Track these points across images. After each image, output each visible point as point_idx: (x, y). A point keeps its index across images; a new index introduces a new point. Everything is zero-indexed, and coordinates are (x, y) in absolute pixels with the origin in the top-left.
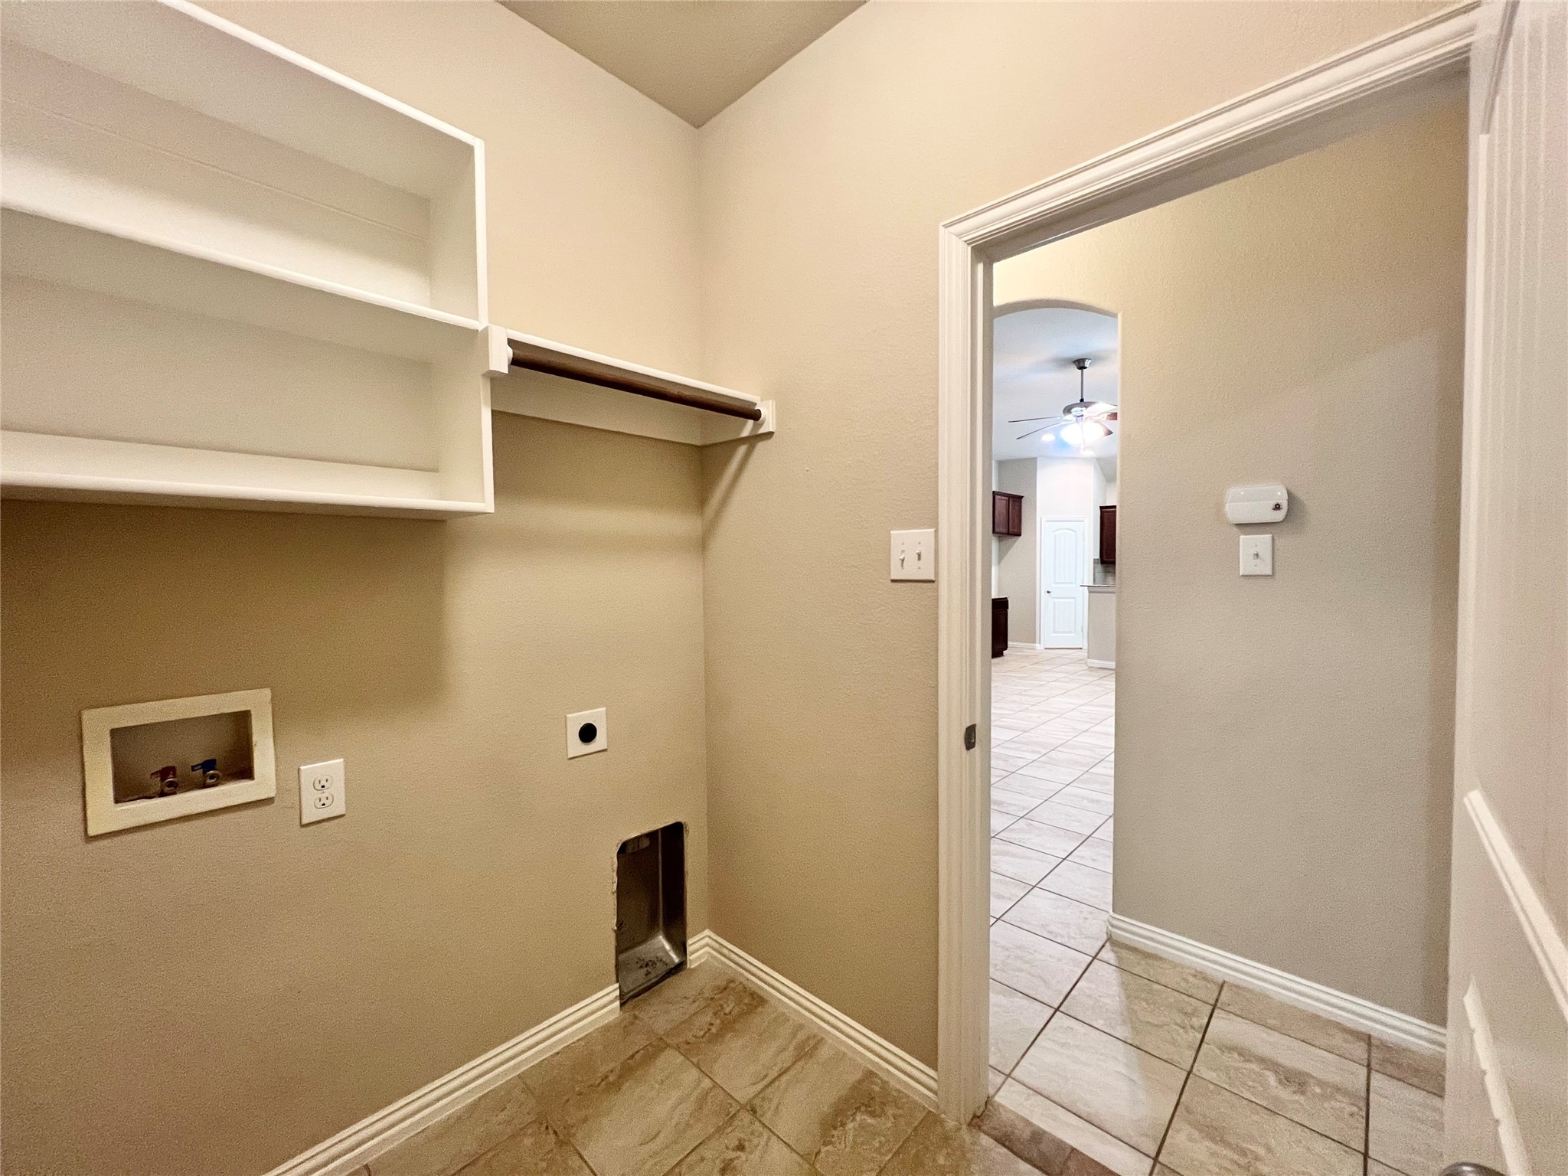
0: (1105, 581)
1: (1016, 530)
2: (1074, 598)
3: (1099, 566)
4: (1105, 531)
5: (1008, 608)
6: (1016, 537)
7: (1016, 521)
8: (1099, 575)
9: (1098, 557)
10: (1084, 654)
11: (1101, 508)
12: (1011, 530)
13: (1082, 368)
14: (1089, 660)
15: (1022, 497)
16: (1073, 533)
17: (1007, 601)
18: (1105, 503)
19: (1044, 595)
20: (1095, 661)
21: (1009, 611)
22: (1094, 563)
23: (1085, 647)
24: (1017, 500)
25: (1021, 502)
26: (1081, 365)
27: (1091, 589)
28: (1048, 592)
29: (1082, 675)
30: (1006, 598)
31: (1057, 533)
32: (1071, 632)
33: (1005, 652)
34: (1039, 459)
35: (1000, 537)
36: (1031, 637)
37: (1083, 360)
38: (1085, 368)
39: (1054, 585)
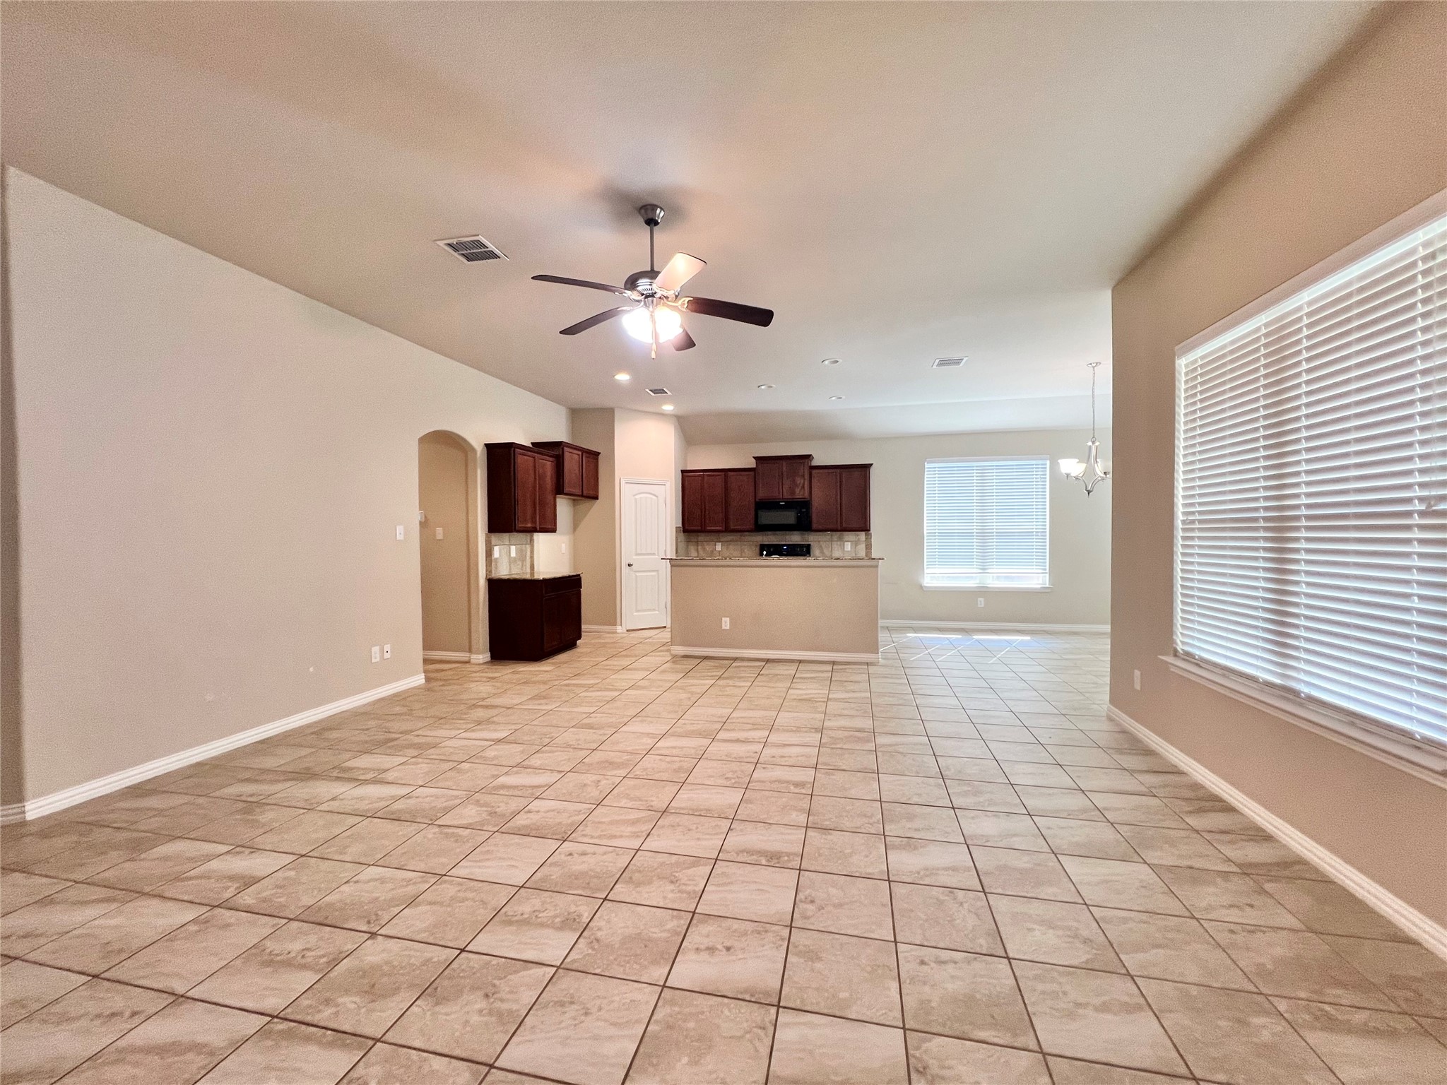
0: (687, 553)
1: (591, 493)
2: (657, 571)
3: (681, 535)
4: (686, 498)
5: (581, 588)
6: (593, 501)
7: (593, 482)
8: (682, 545)
9: (680, 525)
10: (667, 635)
11: (683, 472)
12: (584, 492)
13: (652, 222)
14: (672, 648)
15: (599, 453)
16: (654, 497)
17: (580, 579)
18: (687, 466)
19: (625, 569)
20: (680, 648)
21: (582, 590)
22: (676, 531)
23: (669, 625)
24: (595, 455)
25: (597, 460)
26: (650, 216)
27: (674, 562)
28: (629, 565)
29: (664, 672)
30: (579, 575)
31: (637, 496)
32: (654, 610)
33: (578, 642)
34: (616, 409)
35: (574, 500)
36: (611, 618)
37: (654, 207)
38: (656, 223)
39: (635, 557)
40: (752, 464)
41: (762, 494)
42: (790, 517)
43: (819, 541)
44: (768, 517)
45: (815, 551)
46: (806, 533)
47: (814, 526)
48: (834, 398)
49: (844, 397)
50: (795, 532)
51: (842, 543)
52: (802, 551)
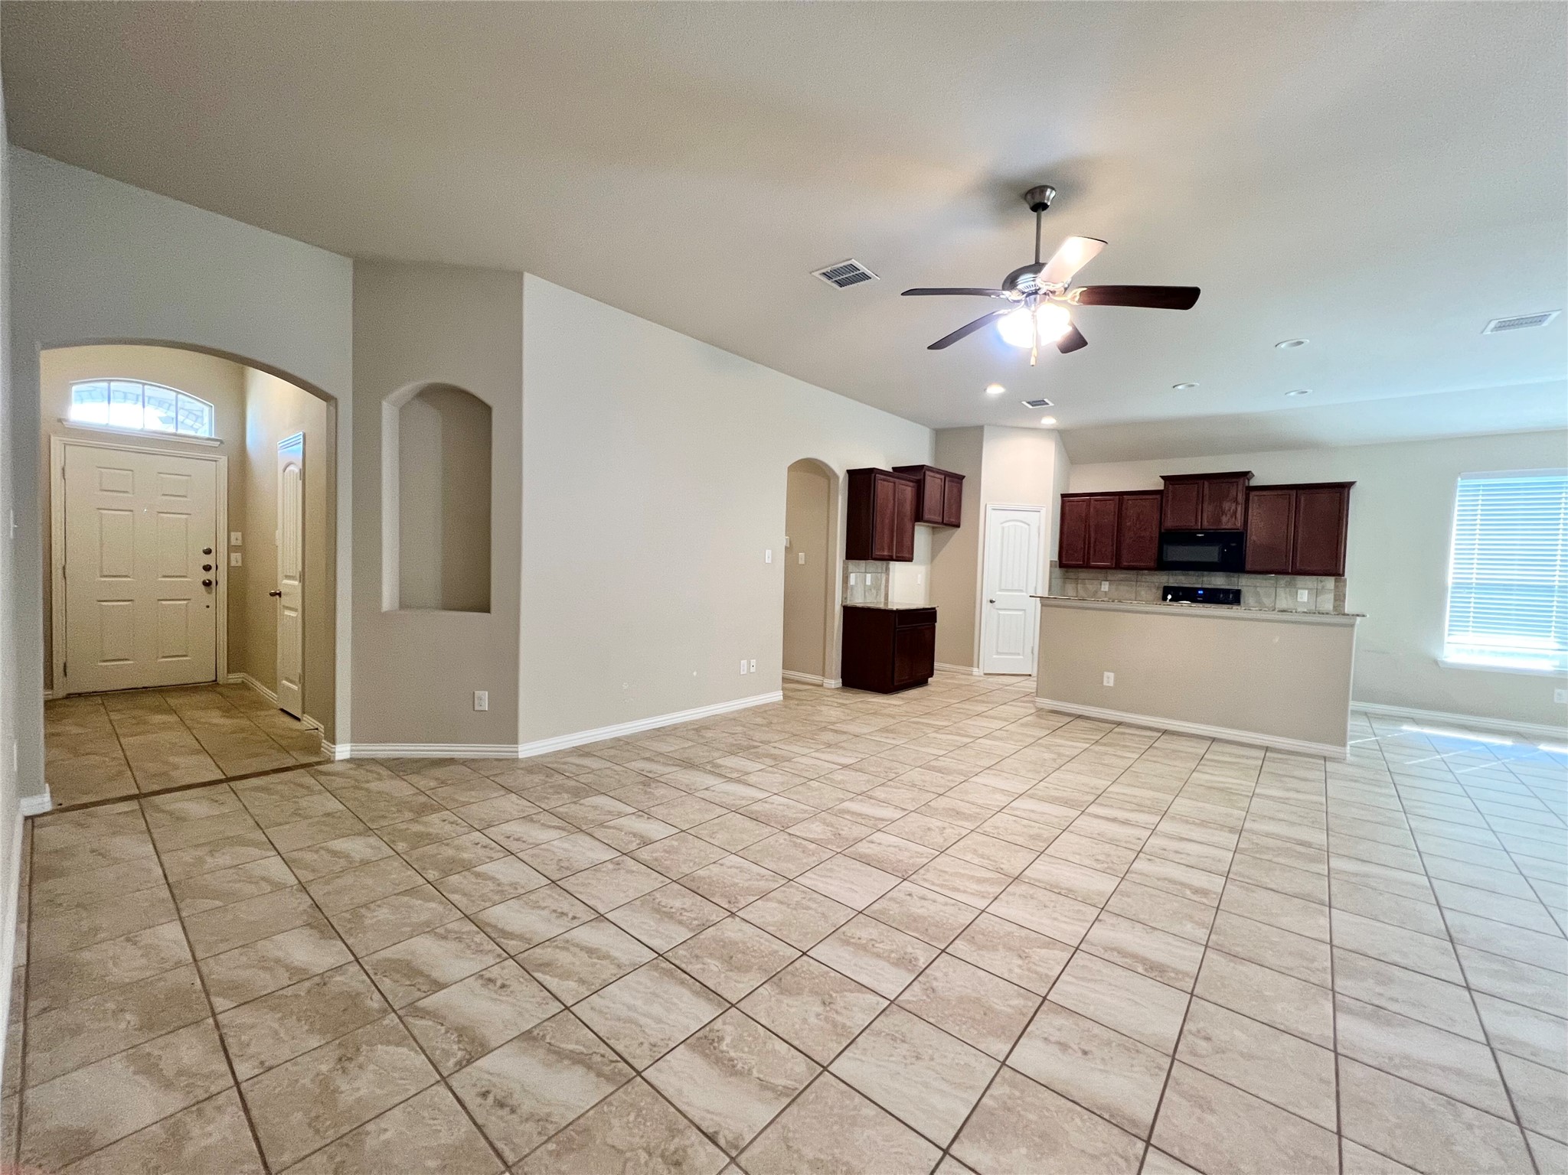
0: (1063, 592)
1: (953, 520)
2: (1026, 610)
3: (1057, 570)
4: (1066, 527)
5: (936, 622)
6: (955, 529)
7: (954, 507)
8: (1057, 582)
9: (1056, 559)
10: (1031, 685)
11: (1063, 496)
12: (945, 519)
13: (1039, 207)
14: (1038, 699)
15: (964, 476)
16: (1026, 526)
17: (936, 612)
18: (1068, 488)
19: (986, 605)
20: (1047, 701)
21: (937, 625)
22: (1051, 566)
23: (1035, 673)
24: (956, 479)
25: (961, 484)
26: (1037, 200)
27: (1045, 602)
28: (991, 602)
29: (1026, 725)
30: (934, 608)
31: (1005, 525)
32: (1019, 654)
33: (930, 679)
34: (985, 427)
35: (933, 528)
36: (968, 658)
37: (1042, 189)
38: (1045, 207)
39: (998, 593)
40: (1159, 485)
41: (1170, 523)
42: (1212, 554)
43: (1256, 587)
44: (1176, 553)
45: (1248, 597)
46: (1236, 575)
47: (1248, 567)
48: (1292, 394)
49: (1310, 391)
50: (1218, 573)
51: (1294, 590)
52: (1232, 598)
